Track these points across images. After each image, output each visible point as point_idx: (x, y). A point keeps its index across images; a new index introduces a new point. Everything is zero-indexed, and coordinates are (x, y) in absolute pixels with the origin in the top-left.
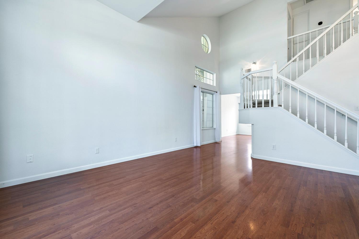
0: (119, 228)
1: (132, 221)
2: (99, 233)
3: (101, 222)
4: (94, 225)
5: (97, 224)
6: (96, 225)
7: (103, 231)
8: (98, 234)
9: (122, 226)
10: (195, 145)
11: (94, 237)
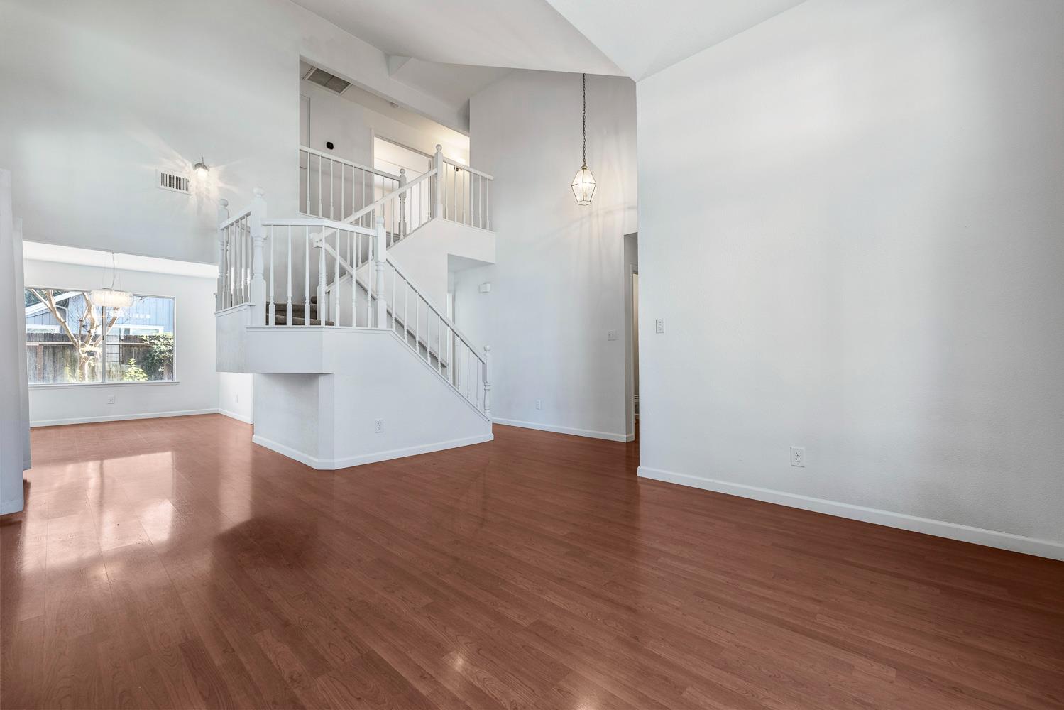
0: (736, 645)
1: (699, 631)
2: (777, 676)
3: (740, 692)
4: (761, 699)
5: (753, 695)
6: (757, 697)
7: (765, 671)
8: (780, 677)
9: (727, 643)
11: (793, 680)
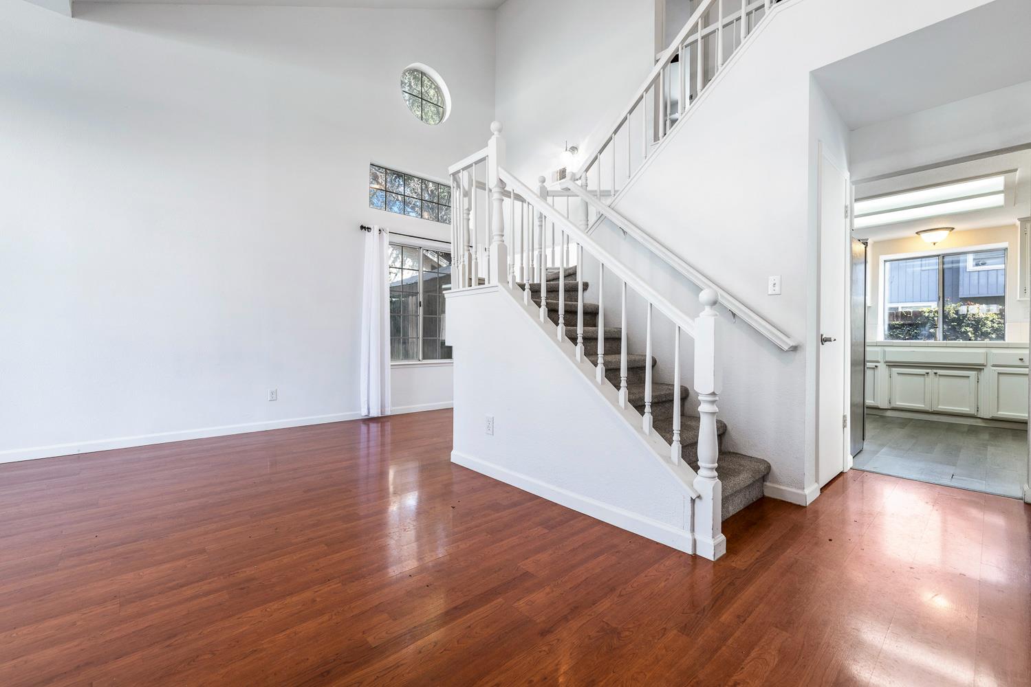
10: (363, 413)
